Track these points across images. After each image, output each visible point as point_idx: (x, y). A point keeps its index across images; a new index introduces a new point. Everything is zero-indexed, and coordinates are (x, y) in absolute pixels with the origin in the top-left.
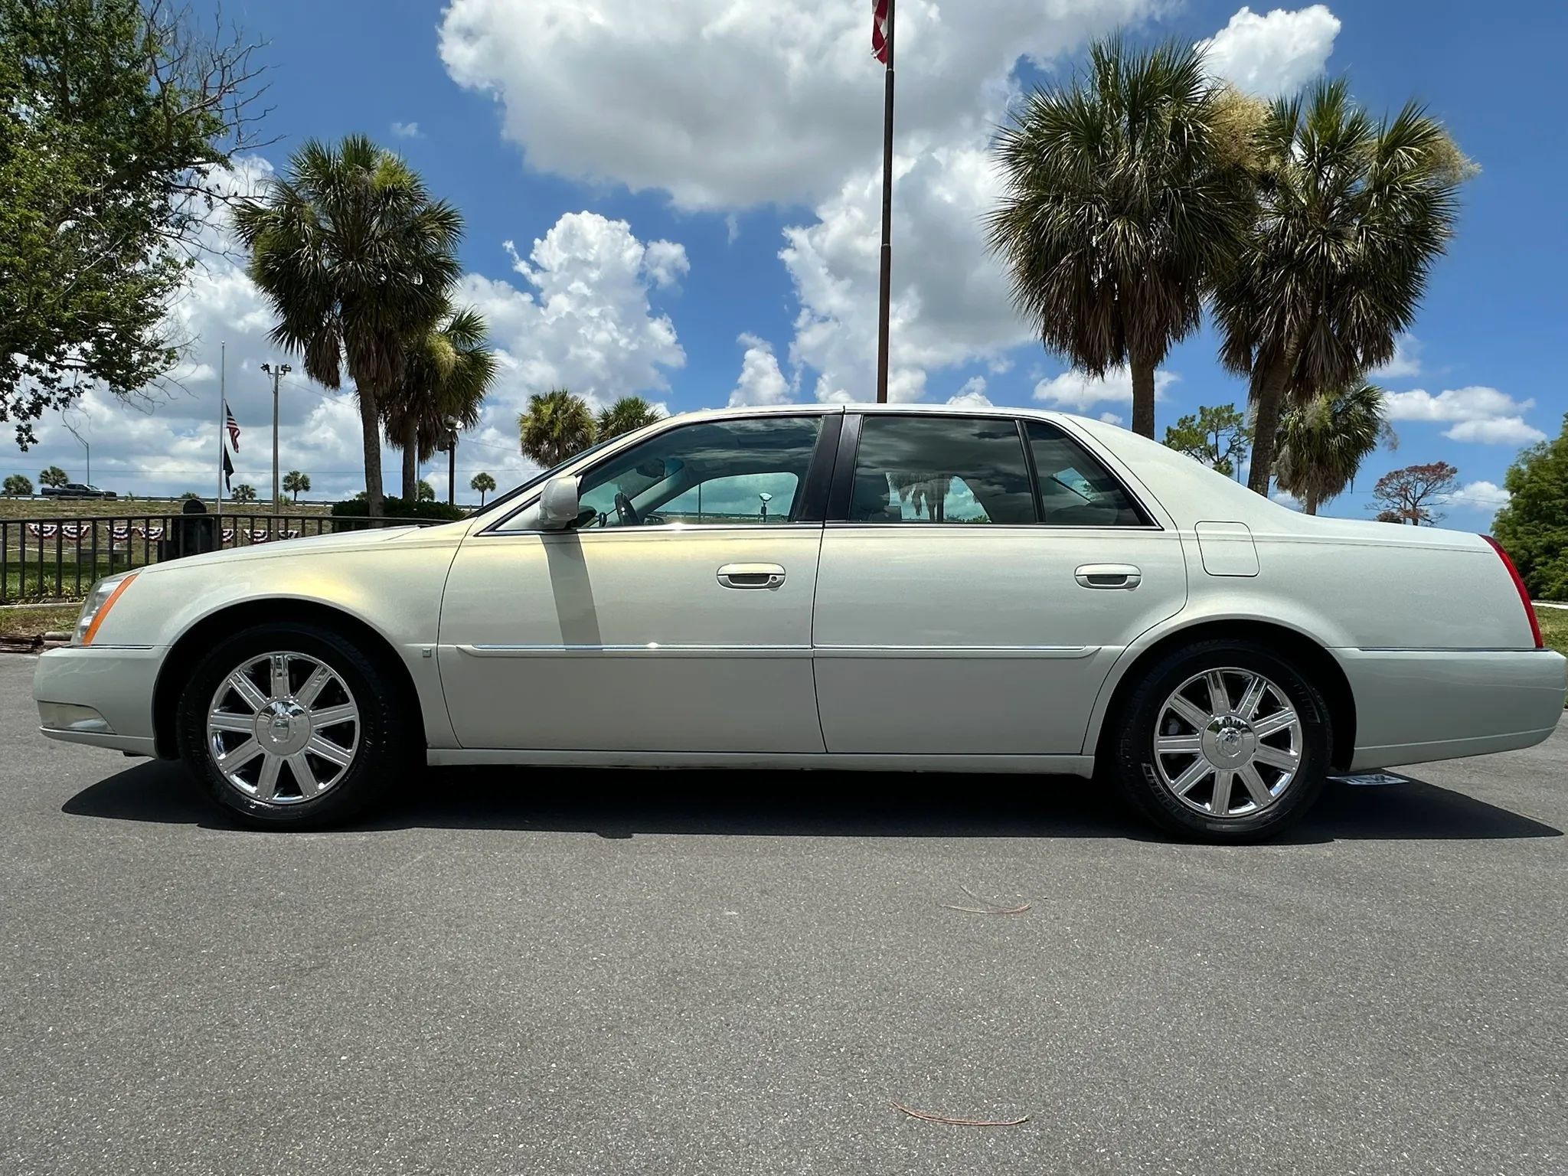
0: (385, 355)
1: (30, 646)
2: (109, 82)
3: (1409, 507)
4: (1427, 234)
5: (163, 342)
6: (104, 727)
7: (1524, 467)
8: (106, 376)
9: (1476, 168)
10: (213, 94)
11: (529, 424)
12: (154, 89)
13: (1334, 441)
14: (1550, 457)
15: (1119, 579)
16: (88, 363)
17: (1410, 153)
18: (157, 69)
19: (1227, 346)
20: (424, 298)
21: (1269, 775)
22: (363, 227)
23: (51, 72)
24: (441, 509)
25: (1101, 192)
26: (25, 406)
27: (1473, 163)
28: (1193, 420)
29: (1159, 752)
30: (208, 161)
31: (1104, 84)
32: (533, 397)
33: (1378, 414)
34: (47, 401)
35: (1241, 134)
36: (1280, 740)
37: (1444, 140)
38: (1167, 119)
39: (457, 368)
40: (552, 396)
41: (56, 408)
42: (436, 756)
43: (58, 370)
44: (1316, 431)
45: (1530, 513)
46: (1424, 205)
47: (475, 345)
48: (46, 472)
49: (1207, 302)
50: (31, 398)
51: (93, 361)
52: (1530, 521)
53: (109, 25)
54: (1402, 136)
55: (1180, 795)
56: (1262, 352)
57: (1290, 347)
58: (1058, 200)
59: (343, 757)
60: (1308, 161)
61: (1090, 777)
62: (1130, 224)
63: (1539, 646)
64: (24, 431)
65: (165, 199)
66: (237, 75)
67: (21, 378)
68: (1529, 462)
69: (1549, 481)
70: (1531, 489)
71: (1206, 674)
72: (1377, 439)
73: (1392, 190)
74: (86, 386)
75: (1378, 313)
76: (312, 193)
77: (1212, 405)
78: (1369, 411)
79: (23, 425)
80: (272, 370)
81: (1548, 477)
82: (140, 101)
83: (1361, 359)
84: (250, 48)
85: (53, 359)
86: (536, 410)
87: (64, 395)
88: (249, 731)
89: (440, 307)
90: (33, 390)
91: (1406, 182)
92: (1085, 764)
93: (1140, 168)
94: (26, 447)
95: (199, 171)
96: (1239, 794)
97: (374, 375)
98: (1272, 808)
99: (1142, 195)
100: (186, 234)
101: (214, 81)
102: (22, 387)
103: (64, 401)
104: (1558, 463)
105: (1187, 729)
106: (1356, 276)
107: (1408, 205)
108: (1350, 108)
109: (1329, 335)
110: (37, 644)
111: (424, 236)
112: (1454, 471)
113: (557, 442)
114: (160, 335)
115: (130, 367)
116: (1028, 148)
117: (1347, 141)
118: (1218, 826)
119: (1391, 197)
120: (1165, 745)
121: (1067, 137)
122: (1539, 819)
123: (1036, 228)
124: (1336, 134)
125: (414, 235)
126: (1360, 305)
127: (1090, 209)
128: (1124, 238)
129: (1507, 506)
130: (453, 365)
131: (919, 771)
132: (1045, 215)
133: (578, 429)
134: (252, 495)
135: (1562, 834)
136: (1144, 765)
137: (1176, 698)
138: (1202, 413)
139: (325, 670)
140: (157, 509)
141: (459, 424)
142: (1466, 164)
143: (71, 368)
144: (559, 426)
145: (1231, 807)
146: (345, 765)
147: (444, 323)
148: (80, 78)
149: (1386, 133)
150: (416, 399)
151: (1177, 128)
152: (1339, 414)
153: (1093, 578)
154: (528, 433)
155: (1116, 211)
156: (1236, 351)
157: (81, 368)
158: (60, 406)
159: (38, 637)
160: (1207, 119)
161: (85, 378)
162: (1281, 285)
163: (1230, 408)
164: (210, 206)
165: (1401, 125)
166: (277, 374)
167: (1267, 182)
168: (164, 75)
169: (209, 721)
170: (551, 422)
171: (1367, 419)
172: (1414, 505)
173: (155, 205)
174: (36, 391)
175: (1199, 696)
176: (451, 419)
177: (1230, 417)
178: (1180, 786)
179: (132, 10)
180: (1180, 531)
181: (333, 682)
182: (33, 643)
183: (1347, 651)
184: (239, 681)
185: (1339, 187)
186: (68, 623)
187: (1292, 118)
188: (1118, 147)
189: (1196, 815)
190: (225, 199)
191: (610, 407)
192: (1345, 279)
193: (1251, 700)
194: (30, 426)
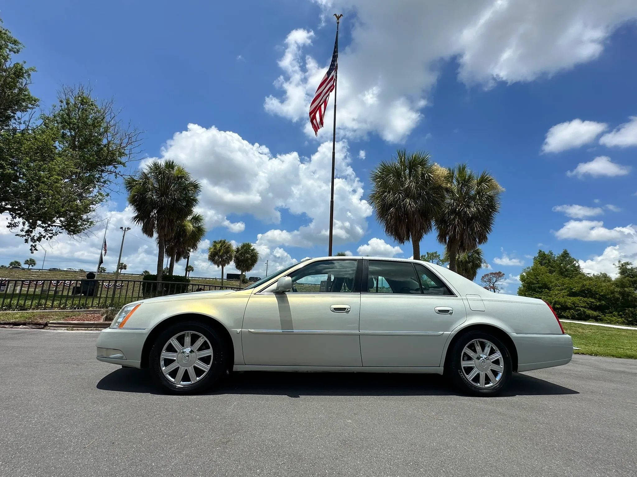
0: (170, 227)
1: (43, 326)
2: (90, 139)
3: (492, 285)
4: (493, 207)
5: (90, 219)
6: (122, 357)
7: (524, 274)
8: (67, 229)
9: (504, 189)
10: (123, 145)
11: (212, 250)
12: (105, 142)
13: (469, 265)
14: (531, 271)
15: (447, 311)
16: (62, 224)
17: (486, 185)
18: (107, 137)
19: (439, 236)
20: (186, 210)
21: (495, 373)
22: (168, 187)
23: (71, 135)
24: (183, 278)
25: (401, 190)
26: (36, 238)
27: (503, 188)
28: (425, 256)
29: (463, 366)
30: (118, 164)
31: (401, 161)
32: (214, 242)
33: (482, 257)
34: (44, 237)
35: (441, 177)
36: (497, 362)
37: (495, 182)
38: (420, 172)
39: (192, 231)
40: (221, 241)
41: (47, 239)
42: (237, 368)
43: (51, 227)
44: (463, 261)
45: (529, 288)
46: (491, 199)
47: (200, 225)
48: (28, 260)
49: (433, 223)
50: (38, 235)
51: (64, 224)
52: (529, 291)
53: (94, 123)
54: (483, 180)
55: (470, 380)
56: (449, 238)
57: (458, 237)
58: (389, 192)
59: (206, 368)
60: (458, 185)
61: (442, 374)
62: (411, 200)
63: (563, 333)
64: (33, 246)
65: (101, 174)
66: (132, 140)
67: (36, 229)
68: (526, 273)
69: (533, 279)
70: (528, 281)
71: (474, 341)
72: (482, 265)
73: (482, 194)
74: (60, 232)
75: (482, 228)
76: (153, 176)
77: (431, 252)
78: (479, 256)
79: (34, 245)
80: (124, 229)
81: (532, 277)
82: (99, 145)
83: (478, 241)
84: (139, 133)
85: (49, 223)
86: (215, 246)
87: (51, 235)
88: (175, 358)
89: (190, 212)
90: (40, 233)
91: (486, 192)
92: (440, 370)
93: (413, 185)
94: (33, 252)
95: (114, 167)
96: (488, 380)
97: (166, 233)
98: (497, 384)
99: (414, 193)
100: (106, 185)
101: (126, 141)
102: (36, 232)
103: (51, 237)
104: (534, 273)
105: (470, 358)
106: (475, 217)
107: (487, 198)
108: (468, 171)
109: (469, 234)
110: (46, 325)
111: (188, 191)
112: (504, 274)
113: (221, 257)
114: (89, 217)
115: (76, 226)
116: (380, 177)
117: (469, 180)
118: (483, 391)
119: (482, 196)
120: (464, 364)
121: (391, 175)
122: (570, 388)
123: (383, 200)
124: (465, 178)
125: (185, 190)
126: (477, 227)
127: (399, 195)
128: (410, 204)
129: (521, 286)
130: (191, 230)
131: (390, 373)
132: (386, 196)
133: (228, 252)
134: (104, 271)
135: (579, 393)
136: (459, 370)
137: (466, 349)
138: (428, 254)
139: (203, 338)
140: (69, 275)
141: (192, 250)
142: (501, 188)
143: (55, 226)
144: (222, 251)
145: (486, 384)
146: (207, 371)
147: (189, 218)
148: (80, 137)
149: (479, 179)
150: (177, 242)
151: (423, 175)
152: (470, 256)
153: (440, 311)
154: (211, 253)
155: (407, 196)
156: (442, 237)
157: (59, 226)
158: (49, 239)
159: (47, 323)
160: (431, 173)
161: (60, 229)
162: (454, 219)
163: (436, 253)
164: (116, 178)
165: (482, 177)
166: (125, 230)
167: (448, 190)
168: (109, 139)
169: (161, 355)
170: (220, 250)
171: (478, 258)
172: (493, 285)
173: (97, 176)
174: (41, 233)
175: (472, 348)
176: (189, 248)
177: (436, 256)
178: (470, 377)
179: (102, 120)
180: (462, 297)
181: (205, 341)
182: (44, 325)
183: (513, 334)
184: (173, 341)
185: (467, 193)
186: (57, 318)
187: (453, 173)
188: (406, 179)
189: (475, 387)
190: (121, 176)
191: (240, 245)
192: (472, 218)
193: (488, 350)
194: (36, 245)
